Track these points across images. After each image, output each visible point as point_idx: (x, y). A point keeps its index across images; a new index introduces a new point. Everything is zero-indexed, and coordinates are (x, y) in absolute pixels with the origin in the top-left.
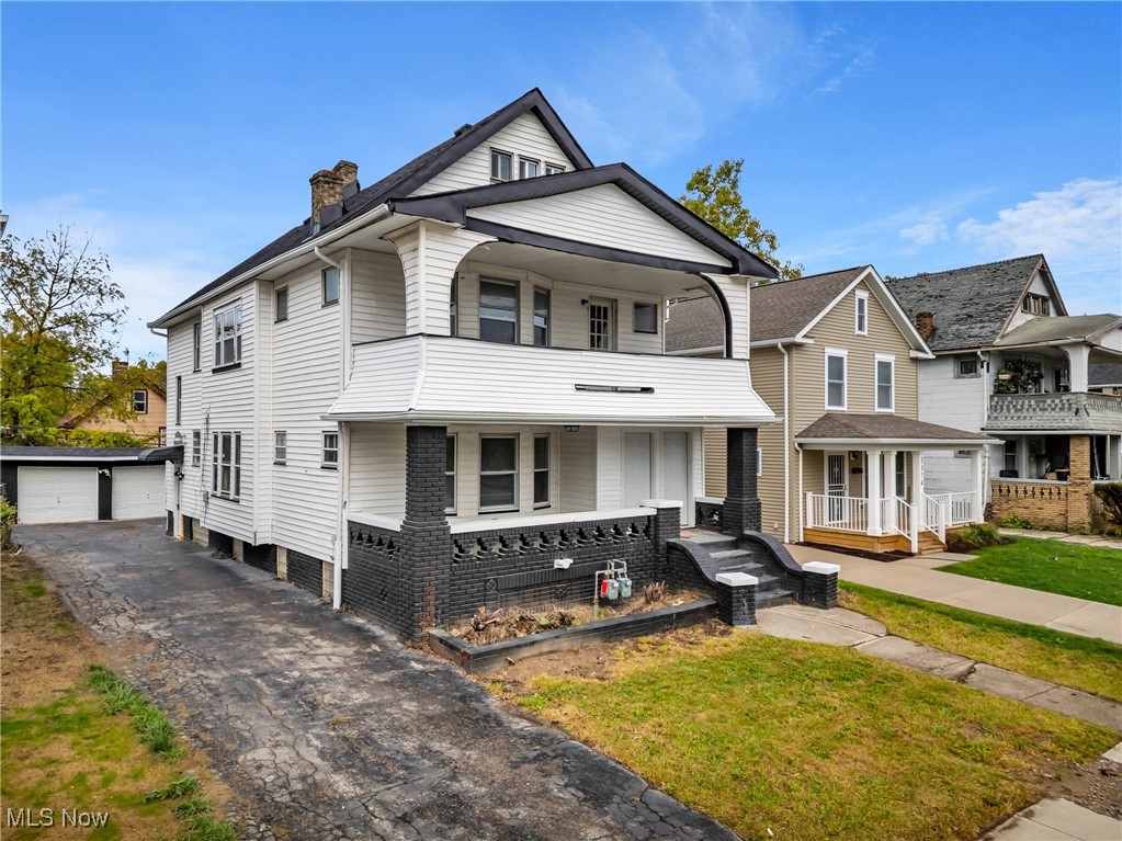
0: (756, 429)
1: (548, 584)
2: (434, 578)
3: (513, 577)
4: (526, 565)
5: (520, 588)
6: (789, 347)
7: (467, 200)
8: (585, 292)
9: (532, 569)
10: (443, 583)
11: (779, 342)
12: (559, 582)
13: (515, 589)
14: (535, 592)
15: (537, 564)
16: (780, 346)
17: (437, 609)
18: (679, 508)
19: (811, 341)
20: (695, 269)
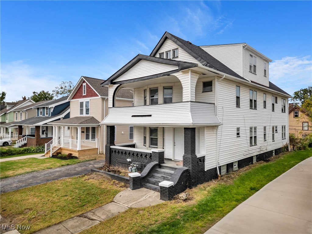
1: (127, 164)
3: (121, 160)
4: (123, 158)
7: (110, 79)
13: (121, 163)
20: (168, 74)
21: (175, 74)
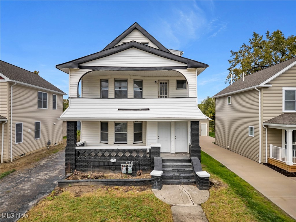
0: (198, 122)
1: (109, 166)
2: (70, 160)
3: (97, 163)
4: (101, 160)
5: (99, 166)
6: (260, 88)
7: (78, 62)
8: (157, 79)
9: (103, 161)
10: (73, 162)
11: (255, 87)
12: (112, 166)
13: (97, 166)
14: (104, 167)
15: (105, 160)
16: (256, 88)
17: (71, 168)
18: (160, 147)
19: (270, 86)
20: (170, 69)
21: (180, 70)
